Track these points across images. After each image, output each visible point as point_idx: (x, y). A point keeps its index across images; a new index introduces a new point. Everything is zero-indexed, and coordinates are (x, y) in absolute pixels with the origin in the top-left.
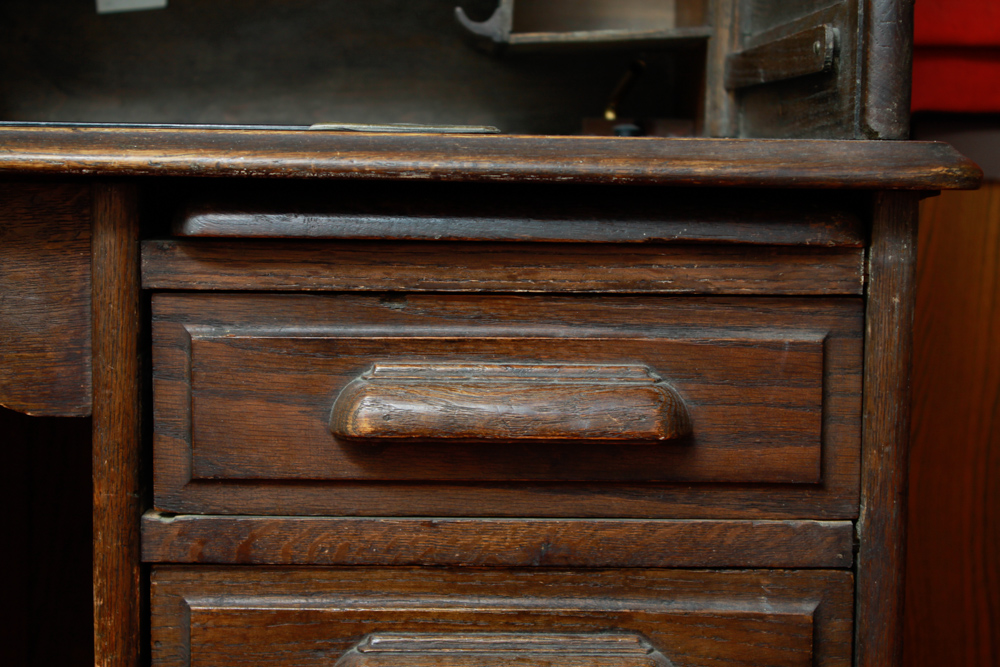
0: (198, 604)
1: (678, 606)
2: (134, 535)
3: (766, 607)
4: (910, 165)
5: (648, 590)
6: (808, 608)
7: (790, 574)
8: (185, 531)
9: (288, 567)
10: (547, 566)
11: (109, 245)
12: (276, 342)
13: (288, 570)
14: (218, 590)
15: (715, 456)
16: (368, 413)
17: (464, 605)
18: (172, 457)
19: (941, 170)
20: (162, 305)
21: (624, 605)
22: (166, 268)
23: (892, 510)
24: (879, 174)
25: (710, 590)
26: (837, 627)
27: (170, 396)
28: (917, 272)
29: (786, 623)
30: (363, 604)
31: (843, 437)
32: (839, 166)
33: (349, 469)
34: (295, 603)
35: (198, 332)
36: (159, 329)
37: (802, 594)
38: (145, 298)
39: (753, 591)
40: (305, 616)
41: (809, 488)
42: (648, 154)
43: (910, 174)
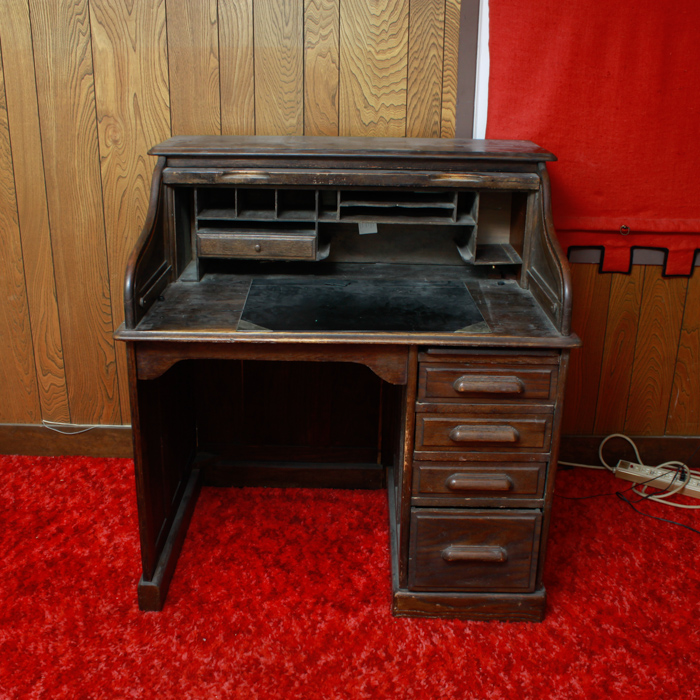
0: (425, 419)
1: (519, 421)
2: (414, 406)
3: (536, 421)
5: (513, 418)
6: (544, 421)
7: (541, 415)
8: (424, 406)
9: (443, 413)
10: (494, 413)
11: (412, 355)
12: (447, 372)
13: (444, 414)
14: (429, 417)
15: (529, 393)
16: (463, 384)
17: (477, 420)
18: (422, 392)
20: (421, 364)
21: (508, 420)
22: (421, 358)
23: (561, 404)
25: (525, 418)
26: (549, 424)
27: (423, 381)
28: (570, 360)
29: (540, 424)
30: (458, 420)
31: (553, 390)
33: (457, 395)
34: (445, 420)
35: (429, 370)
36: (421, 368)
37: (543, 418)
38: (418, 363)
39: (533, 418)
40: (446, 422)
41: (546, 399)
42: (519, 341)
43: (569, 346)
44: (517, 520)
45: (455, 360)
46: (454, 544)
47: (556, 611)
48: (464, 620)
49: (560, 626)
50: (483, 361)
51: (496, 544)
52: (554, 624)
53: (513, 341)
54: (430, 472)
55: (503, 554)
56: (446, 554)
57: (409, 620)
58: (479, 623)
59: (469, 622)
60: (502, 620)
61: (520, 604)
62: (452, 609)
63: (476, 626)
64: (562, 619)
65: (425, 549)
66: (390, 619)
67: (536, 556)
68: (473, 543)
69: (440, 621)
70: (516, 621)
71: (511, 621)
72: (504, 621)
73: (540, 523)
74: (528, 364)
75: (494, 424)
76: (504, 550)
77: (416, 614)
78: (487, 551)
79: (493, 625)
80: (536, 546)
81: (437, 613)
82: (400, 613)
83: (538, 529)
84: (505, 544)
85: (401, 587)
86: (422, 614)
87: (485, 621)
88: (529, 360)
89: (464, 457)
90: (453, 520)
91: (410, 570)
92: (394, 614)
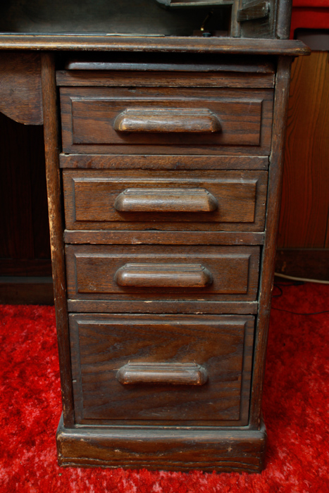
0: (77, 180)
1: (217, 181)
2: (57, 160)
3: (242, 181)
4: (289, 47)
5: (208, 176)
6: (254, 181)
7: (250, 171)
8: (72, 159)
9: (102, 169)
10: (178, 169)
11: (46, 72)
12: (97, 102)
13: (102, 170)
14: (82, 176)
15: (228, 137)
17: (154, 180)
18: (67, 137)
19: (298, 49)
20: (63, 91)
21: (201, 181)
22: (64, 79)
24: (280, 51)
25: (226, 176)
26: (262, 187)
27: (66, 119)
28: (290, 80)
29: (248, 186)
30: (125, 180)
31: (266, 131)
32: (268, 48)
33: (120, 140)
34: (105, 180)
35: (74, 99)
36: (62, 98)
37: (253, 177)
38: (57, 89)
39: (239, 176)
40: (108, 184)
41: (256, 146)
42: (209, 44)
43: (289, 51)
44: (219, 327)
45: (112, 83)
46: (132, 360)
47: (282, 455)
48: (155, 471)
49: (287, 479)
50: (156, 82)
51: (191, 360)
52: (278, 474)
53: (198, 43)
54: (91, 261)
55: (201, 374)
56: (121, 375)
57: (79, 470)
58: (175, 475)
59: (162, 473)
60: (206, 470)
61: (230, 449)
62: (138, 456)
63: (170, 479)
64: (289, 467)
65: (92, 368)
66: (54, 470)
67: (247, 376)
68: (158, 360)
69: (122, 472)
70: (226, 471)
71: (218, 472)
72: (210, 471)
73: (252, 331)
74: (226, 88)
75: (179, 186)
76: (203, 369)
77: (88, 462)
78: (178, 371)
79: (194, 477)
80: (248, 363)
81: (117, 461)
82: (67, 462)
83: (250, 339)
84: (204, 361)
85: (66, 427)
86: (97, 463)
87: (183, 471)
88: (226, 82)
89: (138, 238)
90: (128, 327)
91: (76, 397)
92: (59, 464)
